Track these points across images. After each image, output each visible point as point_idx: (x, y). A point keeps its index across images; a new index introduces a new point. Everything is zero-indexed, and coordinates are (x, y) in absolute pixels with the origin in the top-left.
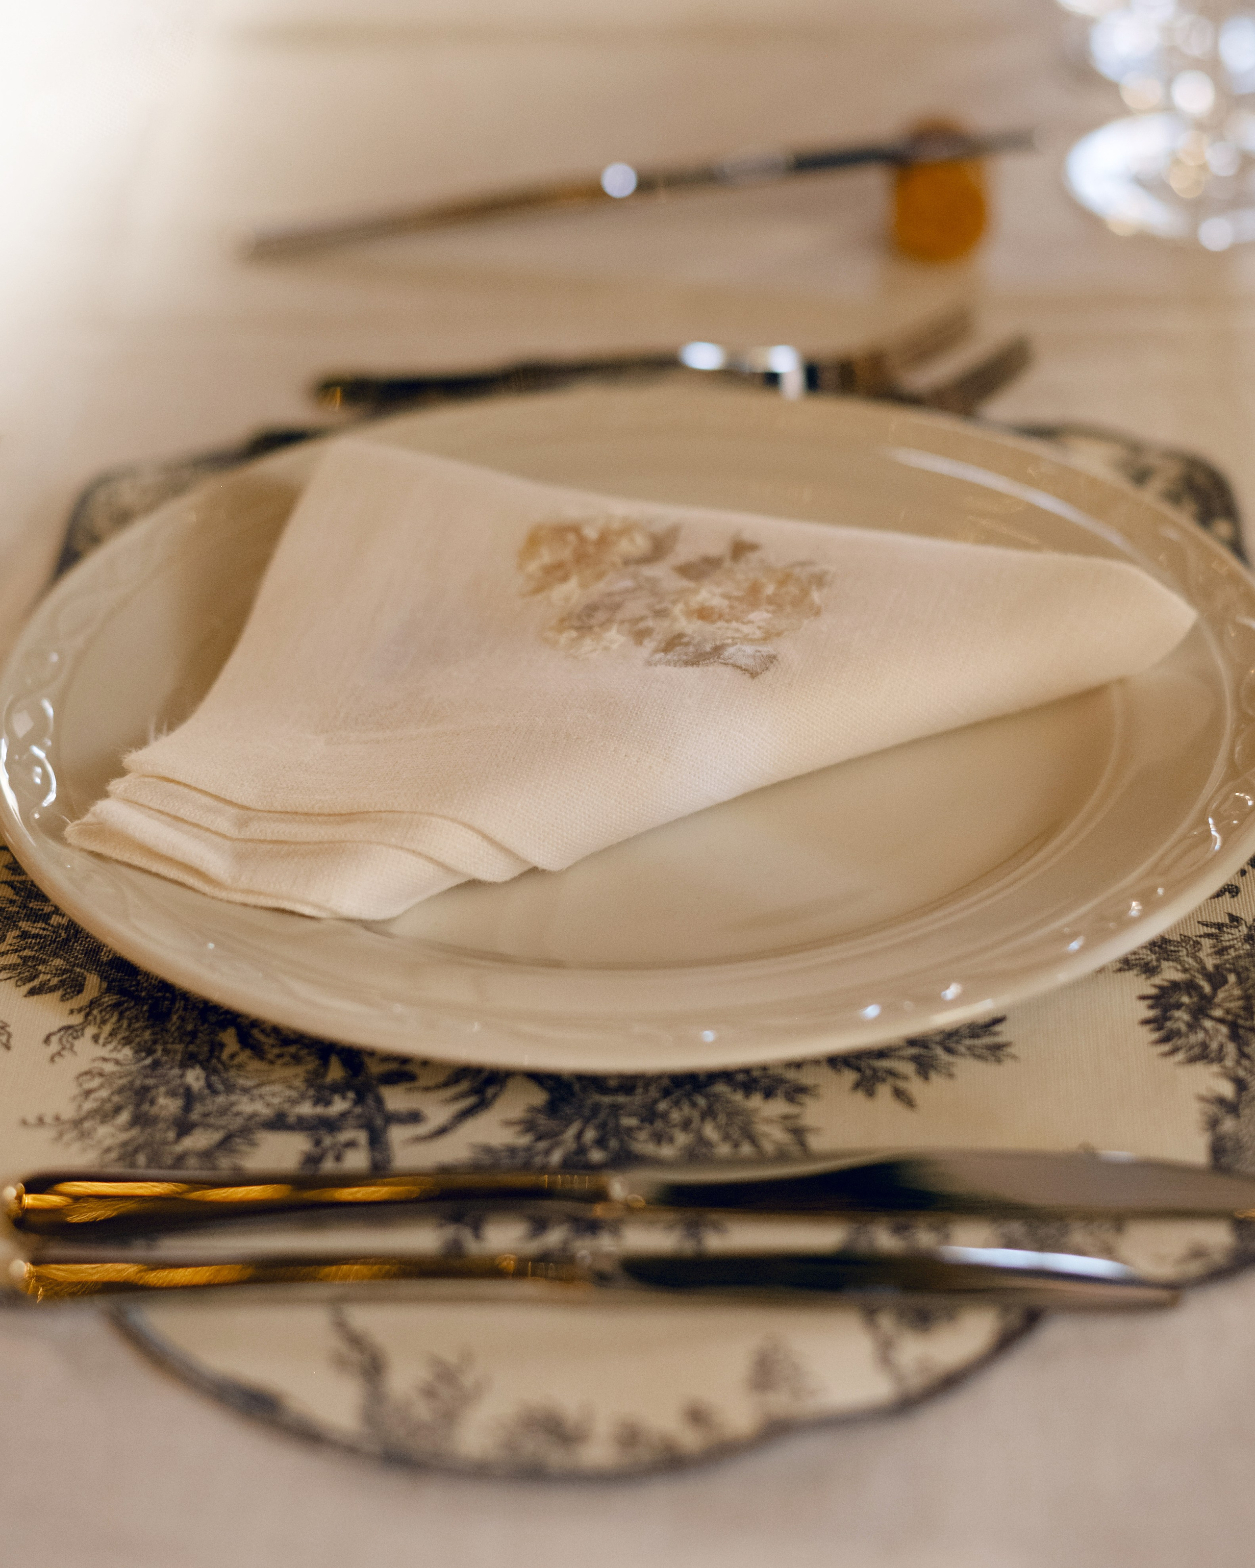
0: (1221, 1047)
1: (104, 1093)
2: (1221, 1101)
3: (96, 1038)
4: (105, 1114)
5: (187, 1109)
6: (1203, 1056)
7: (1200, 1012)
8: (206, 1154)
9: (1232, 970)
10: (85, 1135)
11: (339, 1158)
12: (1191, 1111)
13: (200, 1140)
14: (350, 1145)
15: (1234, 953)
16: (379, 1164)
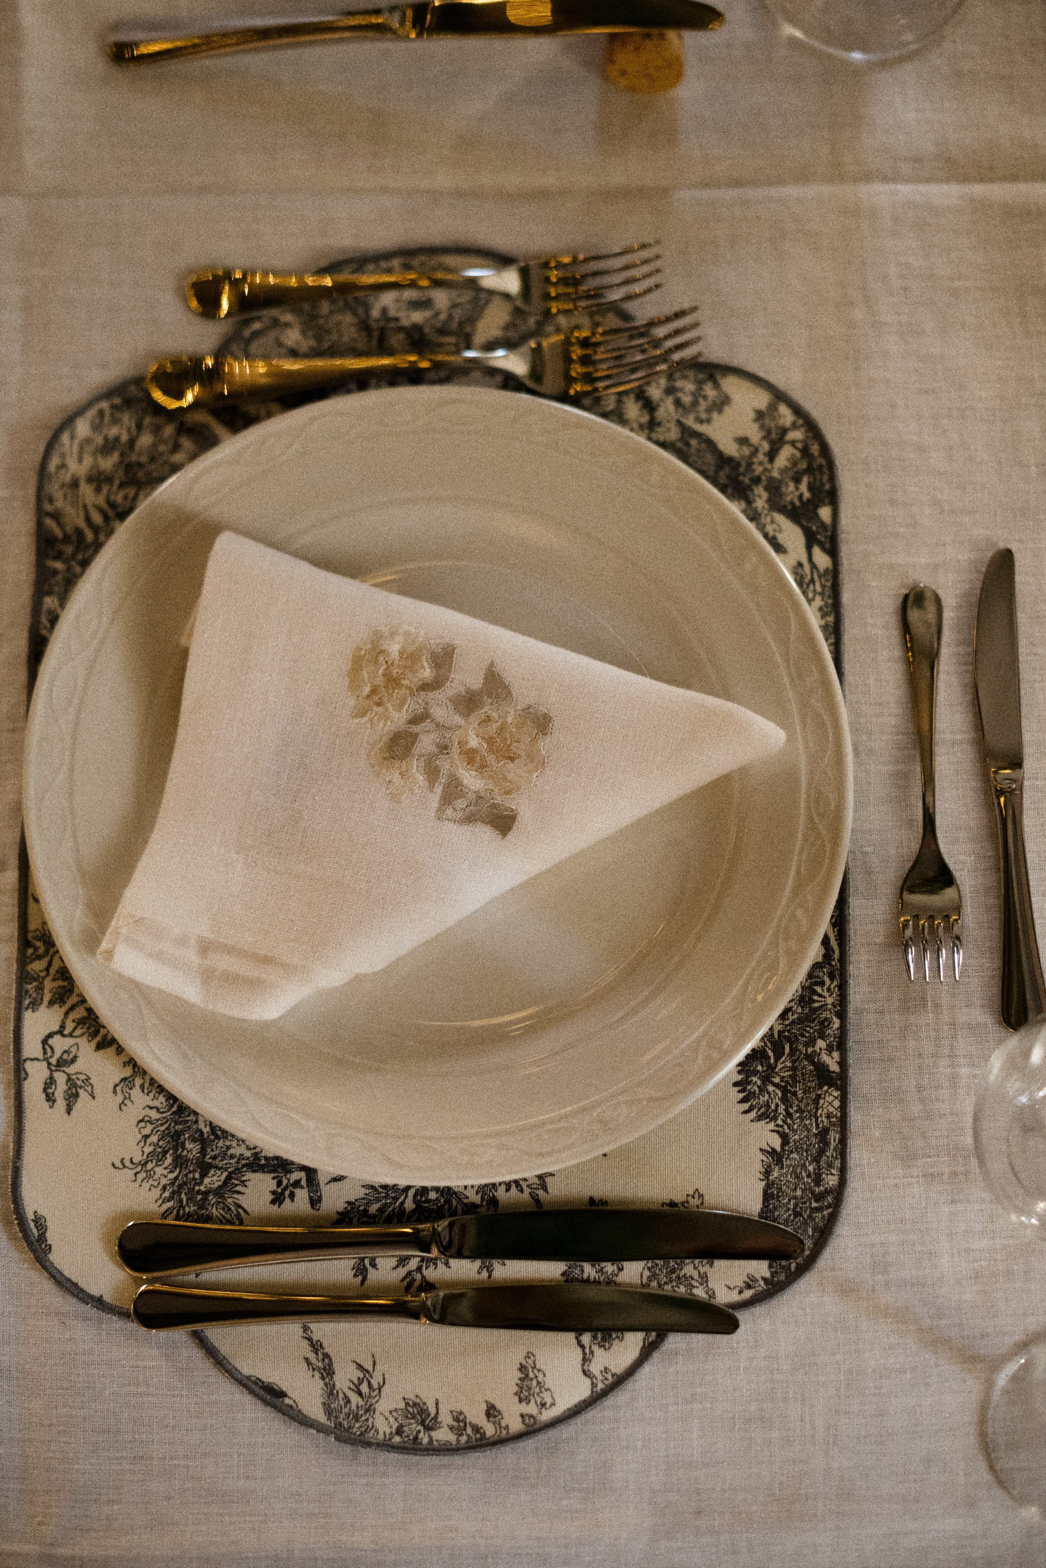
0: (777, 1106)
1: (155, 1138)
2: (772, 1152)
3: (141, 1088)
4: (158, 1157)
5: (203, 1151)
6: (766, 1115)
7: (766, 1079)
8: (219, 1192)
9: (788, 1039)
10: (150, 1175)
11: (292, 1196)
12: (756, 1163)
13: (213, 1180)
14: (297, 1184)
15: (791, 1017)
16: (315, 1202)
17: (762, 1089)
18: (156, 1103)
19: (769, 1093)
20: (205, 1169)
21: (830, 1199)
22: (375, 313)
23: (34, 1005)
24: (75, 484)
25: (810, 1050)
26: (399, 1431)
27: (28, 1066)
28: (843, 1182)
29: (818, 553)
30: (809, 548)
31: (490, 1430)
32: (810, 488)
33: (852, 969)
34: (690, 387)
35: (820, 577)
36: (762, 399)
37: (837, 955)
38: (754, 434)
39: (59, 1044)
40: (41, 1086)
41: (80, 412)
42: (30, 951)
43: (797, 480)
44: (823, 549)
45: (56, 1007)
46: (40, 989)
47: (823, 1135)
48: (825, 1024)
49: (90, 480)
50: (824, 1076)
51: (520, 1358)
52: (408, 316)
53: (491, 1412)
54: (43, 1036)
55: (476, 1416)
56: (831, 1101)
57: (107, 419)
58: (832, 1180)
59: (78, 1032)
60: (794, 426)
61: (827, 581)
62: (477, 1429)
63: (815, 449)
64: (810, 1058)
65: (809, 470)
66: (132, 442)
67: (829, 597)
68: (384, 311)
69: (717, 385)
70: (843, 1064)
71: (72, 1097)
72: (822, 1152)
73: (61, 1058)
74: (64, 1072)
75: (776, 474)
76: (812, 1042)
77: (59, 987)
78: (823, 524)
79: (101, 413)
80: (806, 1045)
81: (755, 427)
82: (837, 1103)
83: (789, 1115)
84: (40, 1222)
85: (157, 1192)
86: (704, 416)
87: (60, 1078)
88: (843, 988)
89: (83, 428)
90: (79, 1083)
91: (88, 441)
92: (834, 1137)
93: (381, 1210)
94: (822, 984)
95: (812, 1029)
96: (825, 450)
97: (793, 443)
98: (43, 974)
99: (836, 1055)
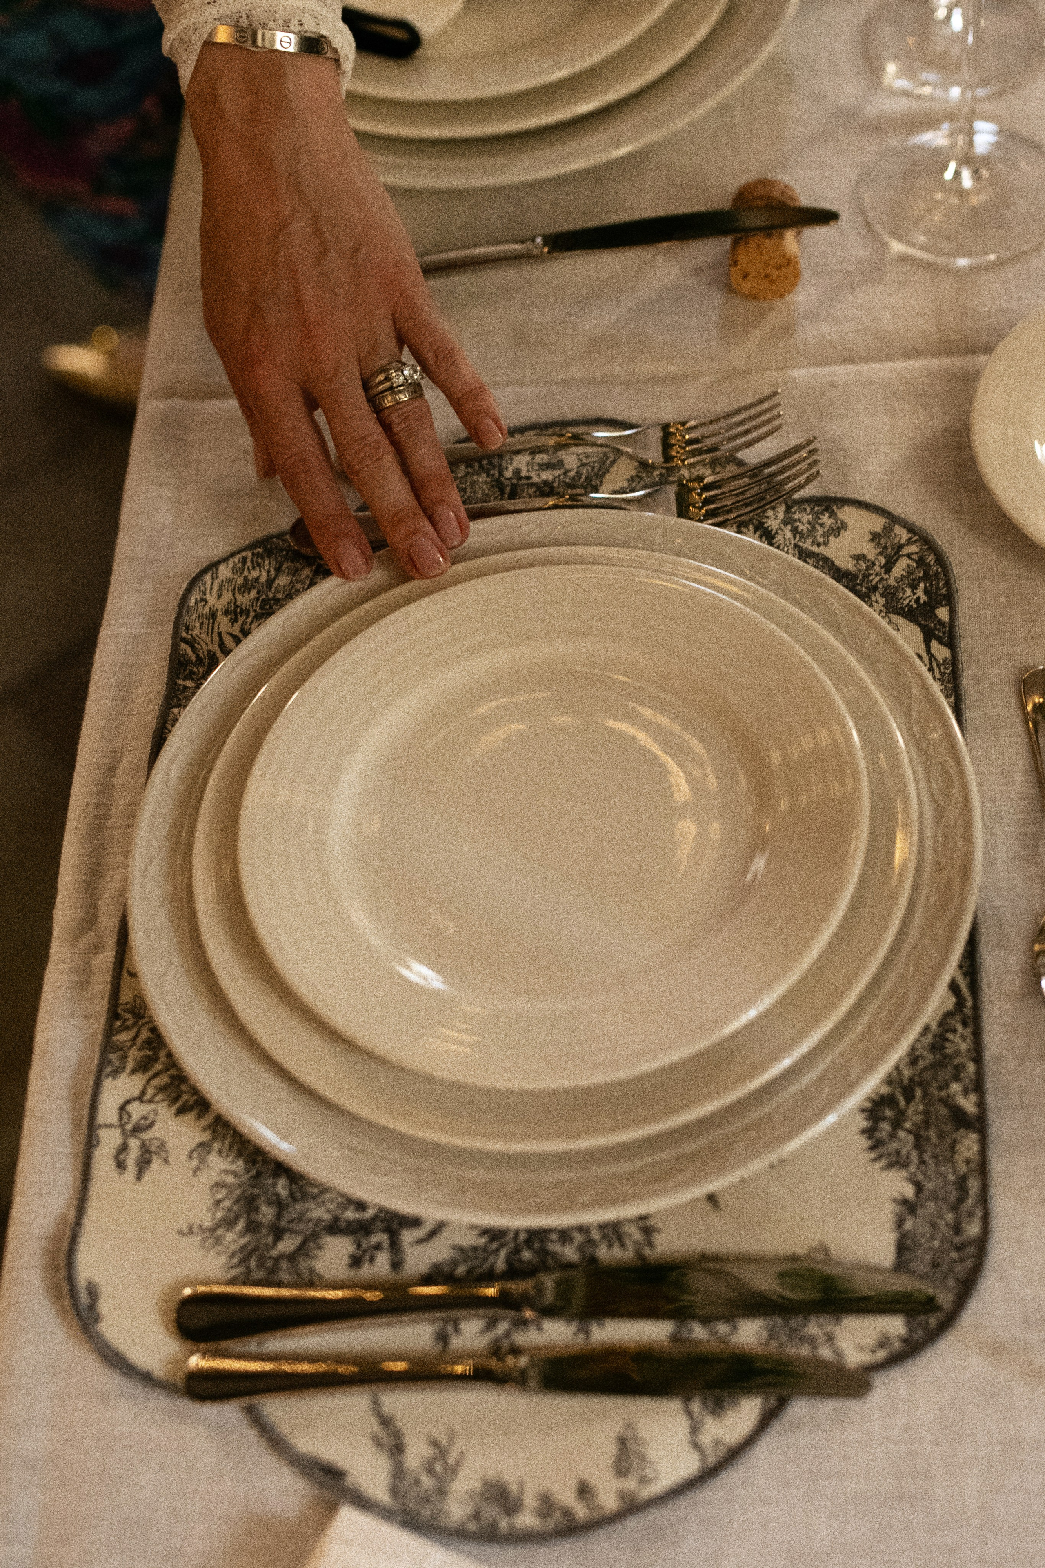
0: (909, 1153)
1: (227, 1203)
2: (905, 1202)
3: (220, 1152)
4: (229, 1222)
5: (279, 1216)
6: (897, 1162)
7: (897, 1124)
8: (292, 1258)
9: (920, 1084)
10: (218, 1241)
11: (372, 1260)
12: (887, 1212)
13: (288, 1245)
14: (378, 1247)
15: (921, 1064)
16: (396, 1265)
17: (893, 1136)
18: (234, 1167)
19: (900, 1140)
20: (278, 1233)
21: (972, 1250)
22: (508, 474)
23: (116, 1073)
24: (213, 615)
25: (944, 1094)
26: (476, 1516)
27: (103, 1133)
28: (986, 1231)
29: (935, 646)
30: (927, 643)
31: (581, 1512)
32: (926, 592)
33: (985, 1016)
34: (807, 517)
35: (938, 665)
36: (877, 523)
37: (969, 1004)
38: (870, 550)
39: (137, 1110)
40: (113, 1152)
41: (225, 560)
42: (118, 1023)
43: (914, 587)
44: (941, 642)
45: (138, 1075)
46: (124, 1058)
47: (961, 1183)
48: (958, 1069)
49: (226, 612)
50: (960, 1119)
51: (618, 1429)
52: (539, 475)
53: (584, 1491)
54: (120, 1101)
55: (566, 1497)
56: (969, 1145)
57: (249, 564)
58: (973, 1229)
59: (158, 1098)
60: (909, 542)
61: (946, 668)
62: (567, 1513)
63: (931, 559)
64: (945, 1102)
65: (926, 577)
66: (270, 582)
67: (949, 682)
68: (517, 472)
69: (832, 514)
70: (981, 1105)
71: (144, 1163)
72: (961, 1200)
73: (137, 1124)
74: (139, 1138)
75: (892, 582)
76: (947, 1086)
77: (145, 1056)
78: (940, 622)
79: (244, 560)
80: (940, 1088)
81: (872, 545)
82: (975, 1148)
83: (922, 1162)
84: (93, 1291)
85: (223, 1259)
86: (821, 540)
87: (134, 1144)
88: (977, 1034)
89: (224, 571)
90: (154, 1149)
91: (229, 581)
92: (973, 1185)
93: (469, 1272)
94: (955, 1031)
95: (945, 1074)
96: (941, 560)
97: (909, 556)
98: (129, 1044)
99: (973, 1097)
